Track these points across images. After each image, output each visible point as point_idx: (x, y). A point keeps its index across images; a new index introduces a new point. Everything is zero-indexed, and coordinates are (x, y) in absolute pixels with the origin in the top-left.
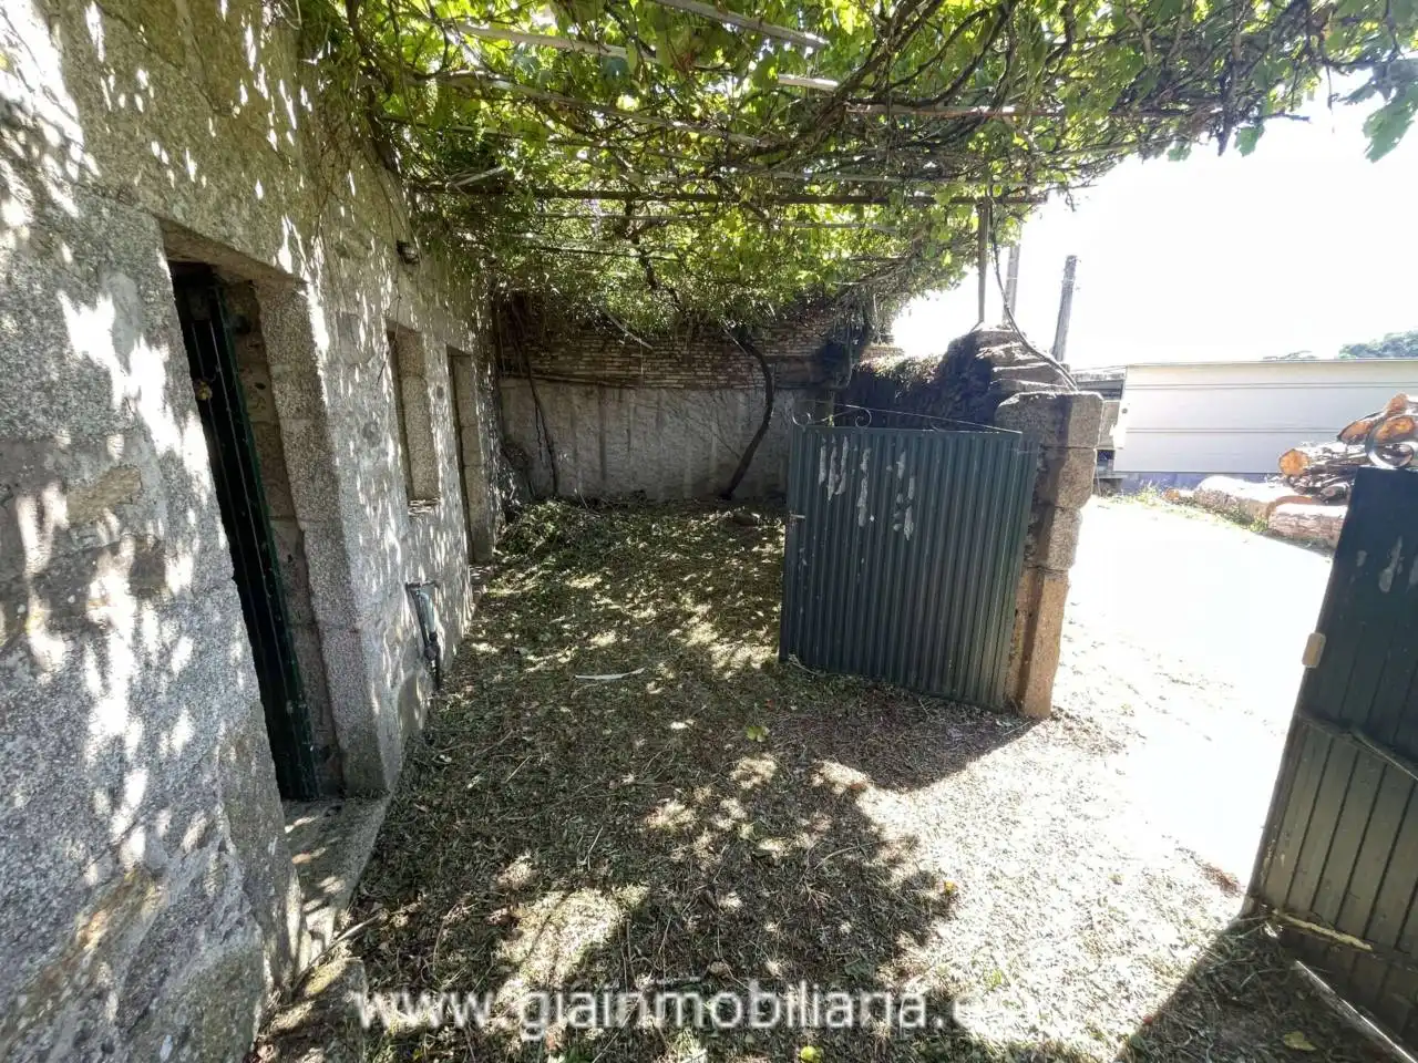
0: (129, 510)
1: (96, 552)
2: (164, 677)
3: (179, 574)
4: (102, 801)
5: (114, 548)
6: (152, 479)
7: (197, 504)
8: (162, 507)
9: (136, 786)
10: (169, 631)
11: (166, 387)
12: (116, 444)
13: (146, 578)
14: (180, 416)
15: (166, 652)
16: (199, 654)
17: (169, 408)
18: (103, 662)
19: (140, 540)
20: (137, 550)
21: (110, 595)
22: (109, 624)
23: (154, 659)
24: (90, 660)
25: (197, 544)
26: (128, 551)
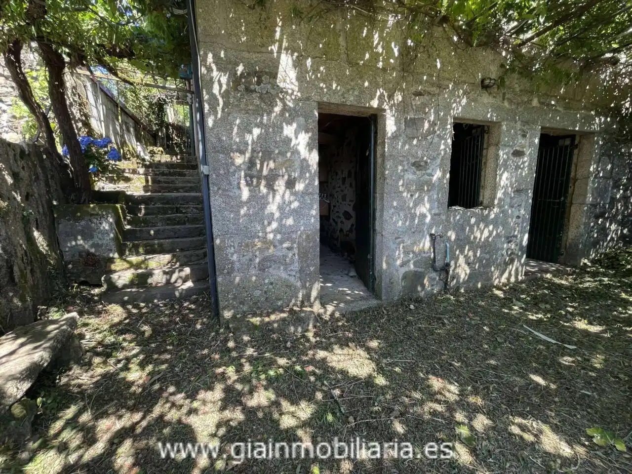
0: (289, 169)
1: (279, 176)
2: (288, 207)
3: (300, 187)
4: (266, 222)
5: (283, 176)
6: (297, 164)
7: (310, 172)
8: (298, 170)
9: (274, 225)
10: (292, 198)
11: (308, 143)
12: (289, 155)
13: (290, 184)
14: (311, 150)
15: (290, 203)
16: (299, 207)
17: (307, 148)
18: (274, 197)
19: (290, 176)
20: (288, 178)
21: (280, 185)
22: (277, 190)
23: (287, 202)
24: (271, 196)
25: (307, 182)
26: (286, 177)
